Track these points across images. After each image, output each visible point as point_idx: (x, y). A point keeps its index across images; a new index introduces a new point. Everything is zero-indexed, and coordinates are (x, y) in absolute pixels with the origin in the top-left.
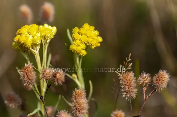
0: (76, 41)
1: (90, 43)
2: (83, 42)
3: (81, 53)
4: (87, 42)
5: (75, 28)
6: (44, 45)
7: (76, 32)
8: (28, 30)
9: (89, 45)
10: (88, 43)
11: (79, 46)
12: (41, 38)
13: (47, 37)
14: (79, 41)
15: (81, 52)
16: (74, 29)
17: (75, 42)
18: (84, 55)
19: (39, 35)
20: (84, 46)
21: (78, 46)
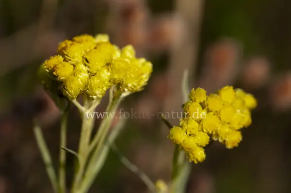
0: (189, 122)
1: (222, 138)
2: (205, 131)
3: (191, 155)
4: (214, 133)
5: (198, 89)
6: (111, 101)
7: (198, 101)
8: (86, 51)
9: (218, 140)
10: (217, 135)
11: (194, 135)
12: (109, 84)
13: (124, 86)
14: (197, 124)
15: (194, 153)
16: (195, 89)
17: (187, 123)
18: (197, 160)
19: (106, 74)
20: (204, 139)
21: (190, 135)
